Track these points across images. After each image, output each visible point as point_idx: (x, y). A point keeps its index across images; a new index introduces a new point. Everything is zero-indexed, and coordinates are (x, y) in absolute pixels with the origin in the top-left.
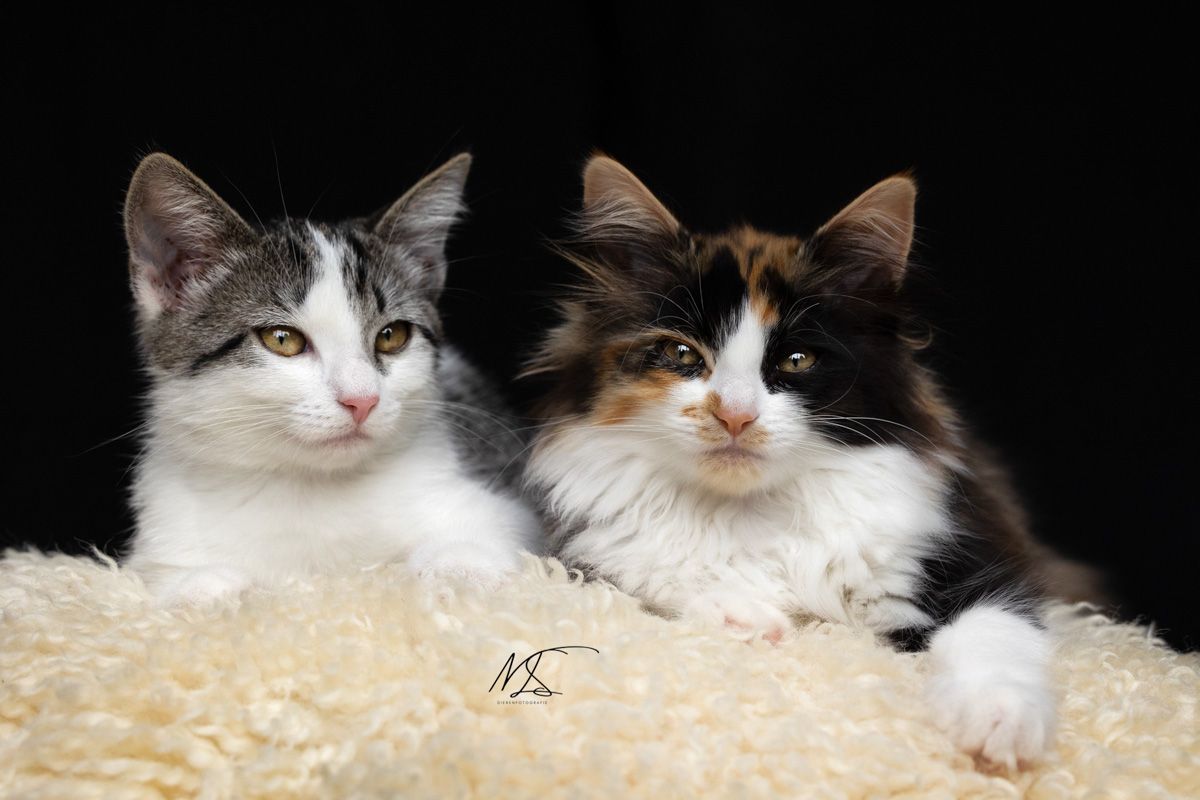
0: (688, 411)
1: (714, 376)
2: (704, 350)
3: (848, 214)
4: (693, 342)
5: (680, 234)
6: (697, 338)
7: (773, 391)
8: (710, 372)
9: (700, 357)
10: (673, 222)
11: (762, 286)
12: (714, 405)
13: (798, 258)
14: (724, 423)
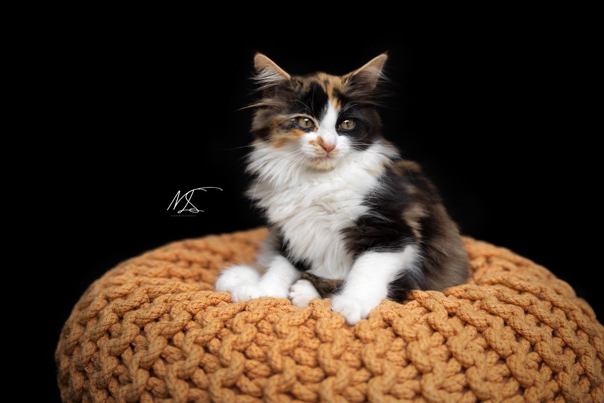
0: (311, 142)
1: (319, 130)
2: (315, 120)
3: (365, 68)
4: (310, 117)
5: (291, 79)
6: (312, 116)
7: (340, 135)
8: (317, 129)
9: (313, 123)
10: (288, 76)
11: (334, 95)
12: (321, 142)
13: (345, 84)
14: (325, 149)
